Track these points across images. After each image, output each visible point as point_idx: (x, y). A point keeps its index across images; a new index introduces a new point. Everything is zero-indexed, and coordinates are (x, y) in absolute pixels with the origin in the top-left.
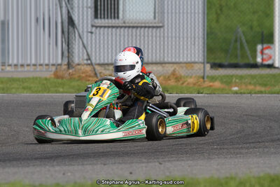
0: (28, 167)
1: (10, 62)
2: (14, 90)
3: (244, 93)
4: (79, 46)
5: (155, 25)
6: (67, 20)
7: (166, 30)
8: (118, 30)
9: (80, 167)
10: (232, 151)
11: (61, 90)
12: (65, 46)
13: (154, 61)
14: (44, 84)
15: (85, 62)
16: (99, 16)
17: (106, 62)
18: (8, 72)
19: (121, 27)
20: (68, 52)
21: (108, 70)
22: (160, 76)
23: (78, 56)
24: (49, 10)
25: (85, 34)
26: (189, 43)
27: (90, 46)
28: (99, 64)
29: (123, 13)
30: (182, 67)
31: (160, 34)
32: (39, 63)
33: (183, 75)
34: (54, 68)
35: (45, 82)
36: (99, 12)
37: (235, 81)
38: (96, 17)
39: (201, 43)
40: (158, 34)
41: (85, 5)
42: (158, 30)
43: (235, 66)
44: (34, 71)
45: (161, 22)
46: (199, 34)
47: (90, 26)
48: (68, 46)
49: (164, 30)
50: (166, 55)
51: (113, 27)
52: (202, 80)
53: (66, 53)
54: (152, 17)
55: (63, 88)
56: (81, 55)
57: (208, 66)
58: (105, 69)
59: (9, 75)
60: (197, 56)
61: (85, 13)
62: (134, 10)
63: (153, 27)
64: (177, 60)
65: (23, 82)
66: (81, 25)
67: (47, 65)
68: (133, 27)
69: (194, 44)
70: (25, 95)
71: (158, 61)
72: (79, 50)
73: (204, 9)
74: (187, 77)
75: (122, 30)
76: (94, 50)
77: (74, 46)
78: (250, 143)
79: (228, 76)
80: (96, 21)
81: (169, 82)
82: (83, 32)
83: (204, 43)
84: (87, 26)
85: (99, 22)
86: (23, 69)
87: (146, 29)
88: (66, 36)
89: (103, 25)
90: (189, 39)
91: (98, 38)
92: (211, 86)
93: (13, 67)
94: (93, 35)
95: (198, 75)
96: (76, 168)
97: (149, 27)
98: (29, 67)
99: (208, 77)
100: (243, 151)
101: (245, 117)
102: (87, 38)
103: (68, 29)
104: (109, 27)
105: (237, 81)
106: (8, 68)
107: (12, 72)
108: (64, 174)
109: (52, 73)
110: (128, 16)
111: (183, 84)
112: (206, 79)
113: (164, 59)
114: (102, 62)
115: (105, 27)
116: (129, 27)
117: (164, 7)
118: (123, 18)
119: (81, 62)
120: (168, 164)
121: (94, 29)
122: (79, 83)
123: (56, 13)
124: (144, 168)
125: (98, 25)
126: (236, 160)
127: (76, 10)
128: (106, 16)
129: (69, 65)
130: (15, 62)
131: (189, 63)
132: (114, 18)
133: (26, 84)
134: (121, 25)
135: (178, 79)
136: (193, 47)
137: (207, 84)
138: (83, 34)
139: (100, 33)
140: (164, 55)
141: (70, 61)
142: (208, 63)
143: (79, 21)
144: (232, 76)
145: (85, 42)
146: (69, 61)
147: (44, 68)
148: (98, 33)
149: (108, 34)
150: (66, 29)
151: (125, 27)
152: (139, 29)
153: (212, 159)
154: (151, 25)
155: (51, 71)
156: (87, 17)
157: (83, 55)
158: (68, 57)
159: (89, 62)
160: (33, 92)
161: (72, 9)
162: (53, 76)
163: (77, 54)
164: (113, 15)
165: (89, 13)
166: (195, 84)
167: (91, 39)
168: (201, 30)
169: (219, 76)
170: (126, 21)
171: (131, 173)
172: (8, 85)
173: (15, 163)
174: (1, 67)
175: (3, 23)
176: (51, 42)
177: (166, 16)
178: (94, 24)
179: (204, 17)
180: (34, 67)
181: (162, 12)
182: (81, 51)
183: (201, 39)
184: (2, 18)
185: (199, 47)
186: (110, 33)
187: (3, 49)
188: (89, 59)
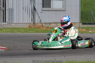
0: (20, 57)
1: (14, 22)
2: (15, 32)
3: (93, 33)
4: (37, 17)
5: (63, 10)
6: (33, 8)
7: (67, 12)
8: (51, 12)
9: (37, 58)
10: (89, 53)
11: (31, 32)
12: (32, 17)
15: (39, 22)
16: (44, 7)
17: (46, 22)
18: (13, 26)
19: (52, 11)
20: (34, 19)
21: (47, 25)
23: (37, 20)
24: (27, 5)
25: (39, 13)
26: (75, 16)
29: (52, 6)
32: (24, 23)
34: (29, 24)
35: (26, 29)
36: (44, 5)
38: (43, 7)
39: (79, 16)
40: (64, 13)
41: (39, 3)
42: (64, 12)
43: (90, 24)
44: (22, 25)
45: (65, 9)
46: (78, 13)
47: (41, 10)
48: (34, 17)
51: (49, 11)
53: (33, 19)
54: (62, 7)
56: (38, 20)
57: (81, 24)
58: (46, 25)
59: (14, 27)
60: (77, 20)
61: (39, 6)
62: (56, 5)
63: (62, 11)
66: (38, 10)
67: (26, 23)
68: (56, 11)
69: (76, 16)
70: (19, 33)
73: (80, 5)
75: (52, 12)
76: (42, 18)
77: (36, 17)
79: (88, 27)
80: (43, 8)
82: (39, 12)
83: (80, 16)
84: (40, 10)
85: (44, 9)
86: (18, 25)
87: (60, 11)
88: (33, 14)
89: (45, 10)
90: (75, 15)
91: (44, 14)
92: (82, 31)
93: (15, 24)
94: (42, 13)
95: (78, 27)
97: (61, 11)
98: (20, 24)
99: (81, 27)
100: (93, 53)
102: (40, 14)
103: (34, 11)
104: (47, 11)
105: (91, 29)
106: (13, 24)
107: (15, 26)
108: (32, 60)
109: (28, 26)
110: (54, 7)
112: (80, 28)
114: (45, 22)
115: (46, 11)
116: (54, 11)
117: (66, 4)
118: (52, 7)
119: (38, 22)
120: (67, 57)
121: (42, 11)
122: (37, 29)
123: (30, 6)
124: (59, 58)
125: (44, 10)
126: (90, 56)
127: (36, 5)
130: (16, 22)
131: (74, 23)
132: (49, 8)
133: (19, 30)
134: (51, 10)
136: (76, 17)
139: (44, 13)
141: (34, 22)
142: (81, 23)
145: (39, 16)
147: (25, 24)
149: (47, 13)
150: (33, 11)
151: (53, 11)
152: (58, 11)
153: (82, 55)
154: (62, 10)
155: (28, 25)
158: (34, 21)
159: (41, 22)
160: (22, 33)
161: (35, 4)
162: (28, 27)
164: (49, 6)
165: (41, 6)
169: (85, 27)
170: (53, 9)
172: (13, 30)
173: (15, 56)
174: (11, 24)
175: (12, 9)
176: (28, 16)
177: (67, 7)
178: (42, 10)
179: (80, 7)
180: (22, 24)
181: (66, 6)
182: (38, 19)
183: (79, 15)
184: (11, 8)
185: (78, 17)
186: (48, 13)
187: (12, 18)
188: (41, 21)
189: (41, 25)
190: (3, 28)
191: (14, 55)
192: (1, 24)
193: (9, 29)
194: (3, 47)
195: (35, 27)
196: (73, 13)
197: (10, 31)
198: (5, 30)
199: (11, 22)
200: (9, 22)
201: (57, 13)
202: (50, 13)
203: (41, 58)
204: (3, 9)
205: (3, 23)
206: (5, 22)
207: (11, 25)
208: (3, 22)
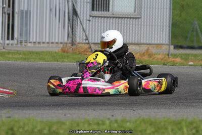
1: (31, 40)
2: (32, 60)
3: (197, 66)
4: (80, 30)
5: (135, 17)
6: (72, 11)
7: (143, 20)
8: (108, 19)
9: (77, 111)
10: (186, 104)
12: (70, 30)
13: (133, 42)
14: (54, 56)
15: (84, 41)
16: (95, 9)
18: (30, 47)
19: (111, 17)
20: (72, 34)
22: (137, 53)
23: (79, 37)
24: (60, 4)
25: (85, 21)
26: (159, 30)
27: (88, 30)
28: (94, 44)
29: (113, 7)
30: (154, 47)
31: (138, 23)
32: (51, 41)
33: (154, 52)
34: (62, 45)
35: (55, 55)
36: (95, 6)
37: (191, 59)
38: (93, 9)
39: (167, 30)
40: (137, 23)
42: (137, 20)
43: (192, 48)
44: (48, 47)
45: (139, 15)
46: (166, 24)
47: (88, 16)
48: (72, 29)
49: (141, 20)
50: (142, 38)
51: (105, 17)
52: (167, 56)
54: (133, 12)
55: (67, 59)
56: (81, 36)
57: (172, 47)
58: (98, 47)
59: (30, 50)
60: (164, 39)
61: (85, 6)
62: (120, 5)
63: (133, 18)
64: (150, 42)
65: (40, 55)
66: (82, 15)
67: (57, 43)
68: (119, 18)
69: (163, 31)
70: (41, 63)
71: (136, 42)
72: (80, 33)
73: (170, 6)
74: (157, 54)
75: (111, 19)
76: (90, 33)
78: (199, 99)
79: (184, 54)
80: (93, 12)
81: (144, 57)
83: (169, 30)
84: (87, 16)
85: (95, 13)
86: (39, 46)
87: (129, 19)
88: (71, 23)
89: (97, 15)
90: (159, 27)
91: (94, 24)
92: (173, 61)
93: (33, 44)
94: (91, 22)
95: (165, 53)
96: (73, 111)
97: (131, 18)
98: (44, 44)
99: (171, 55)
100: (194, 104)
101: (197, 82)
102: (86, 24)
103: (73, 18)
104: (102, 17)
105: (192, 58)
106: (29, 45)
107: (32, 47)
108: (65, 115)
110: (116, 9)
111: (153, 59)
112: (170, 56)
113: (140, 41)
114: (96, 42)
115: (99, 17)
116: (116, 18)
117: (141, 3)
118: (112, 11)
119: (81, 41)
120: (139, 111)
121: (91, 18)
122: (79, 56)
123: (65, 6)
125: (93, 15)
126: (188, 110)
127: (79, 4)
128: (100, 9)
129: (73, 43)
130: (34, 40)
131: (158, 44)
132: (106, 11)
135: (150, 55)
136: (162, 33)
137: (171, 59)
138: (83, 21)
139: (95, 21)
140: (140, 38)
141: (74, 40)
142: (172, 45)
143: (81, 12)
144: (189, 55)
145: (85, 27)
146: (72, 41)
147: (55, 45)
148: (94, 20)
150: (71, 18)
151: (114, 17)
152: (123, 19)
153: (171, 108)
154: (132, 16)
155: (60, 47)
156: (87, 9)
157: (83, 36)
158: (72, 38)
159: (87, 41)
160: (46, 61)
161: (76, 3)
162: (60, 51)
163: (78, 35)
164: (105, 8)
165: (88, 6)
166: (162, 59)
167: (89, 25)
168: (168, 21)
169: (180, 54)
170: (114, 13)
171: (113, 116)
172: (29, 56)
173: (31, 108)
174: (24, 44)
175: (27, 12)
176: (60, 26)
177: (143, 9)
178: (91, 15)
179: (170, 12)
180: (48, 44)
181: (141, 8)
182: (81, 33)
183: (167, 27)
184: (26, 9)
185: (166, 33)
186: (102, 21)
187: (26, 31)
188: (87, 39)
189: (87, 46)
190: (6, 51)
191: (27, 106)
192: (4, 44)
193: (20, 54)
194: (4, 90)
195: (76, 51)
196: (156, 24)
197: (22, 58)
198: (11, 56)
199: (23, 39)
200: (19, 40)
201: (123, 22)
202: (108, 22)
203: (84, 111)
204: (8, 12)
205: (7, 42)
206: (13, 39)
207: (23, 46)
208: (8, 39)
